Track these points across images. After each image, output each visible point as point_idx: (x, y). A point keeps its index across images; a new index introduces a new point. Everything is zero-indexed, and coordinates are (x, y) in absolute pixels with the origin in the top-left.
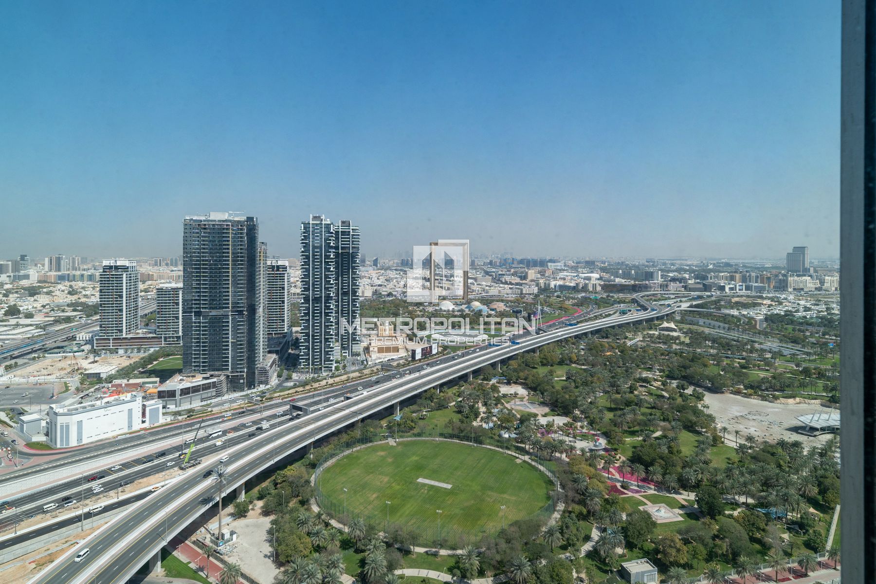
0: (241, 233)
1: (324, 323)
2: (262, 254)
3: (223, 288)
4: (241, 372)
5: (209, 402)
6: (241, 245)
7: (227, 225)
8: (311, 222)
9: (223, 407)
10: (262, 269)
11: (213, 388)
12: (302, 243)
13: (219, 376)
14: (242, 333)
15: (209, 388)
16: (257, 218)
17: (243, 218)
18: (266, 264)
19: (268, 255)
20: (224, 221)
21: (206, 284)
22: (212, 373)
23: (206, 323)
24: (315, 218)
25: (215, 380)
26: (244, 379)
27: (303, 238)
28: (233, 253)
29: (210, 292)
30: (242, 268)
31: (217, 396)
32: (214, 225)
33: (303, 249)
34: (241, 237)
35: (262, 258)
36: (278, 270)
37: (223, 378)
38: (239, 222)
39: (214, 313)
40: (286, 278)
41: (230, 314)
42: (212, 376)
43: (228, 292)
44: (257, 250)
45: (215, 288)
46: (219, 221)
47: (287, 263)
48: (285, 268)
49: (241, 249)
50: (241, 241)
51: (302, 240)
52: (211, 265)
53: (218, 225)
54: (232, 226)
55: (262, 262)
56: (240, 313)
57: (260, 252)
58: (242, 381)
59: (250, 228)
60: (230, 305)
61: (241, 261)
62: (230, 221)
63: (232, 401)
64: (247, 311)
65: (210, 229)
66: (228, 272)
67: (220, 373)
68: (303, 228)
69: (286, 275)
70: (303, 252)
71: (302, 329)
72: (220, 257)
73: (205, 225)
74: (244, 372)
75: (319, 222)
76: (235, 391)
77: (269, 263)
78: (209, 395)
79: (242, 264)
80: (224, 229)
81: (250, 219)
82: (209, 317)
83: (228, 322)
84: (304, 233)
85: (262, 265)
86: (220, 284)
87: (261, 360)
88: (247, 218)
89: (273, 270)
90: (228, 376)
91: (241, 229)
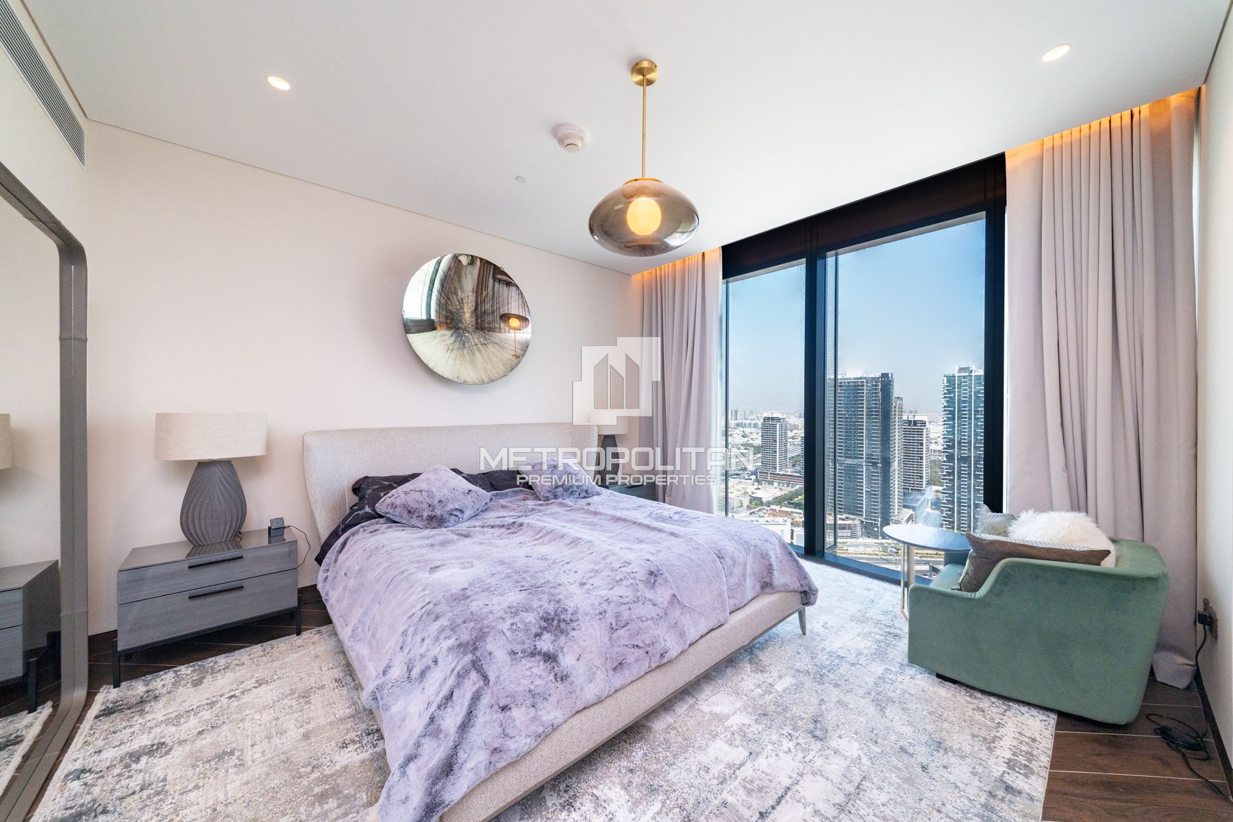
0: (876, 389)
1: (974, 486)
2: (897, 409)
3: (858, 440)
4: (875, 520)
5: (845, 540)
6: (875, 400)
7: (862, 382)
8: (957, 375)
9: (858, 549)
10: (897, 423)
11: (849, 529)
12: (945, 397)
13: (854, 519)
14: (876, 484)
15: (844, 528)
16: (892, 374)
17: (878, 375)
18: (902, 418)
19: (904, 409)
20: (858, 379)
21: (841, 435)
22: (848, 516)
23: (841, 469)
24: (961, 370)
25: (850, 522)
26: (878, 528)
27: (946, 392)
28: (867, 408)
29: (846, 443)
30: (876, 422)
31: (851, 537)
32: (849, 382)
33: (945, 404)
34: (876, 393)
35: (897, 413)
36: (915, 425)
37: (857, 522)
38: (875, 378)
39: (849, 461)
40: (925, 433)
41: (864, 464)
42: (847, 518)
43: (862, 444)
44: (892, 404)
45: (850, 439)
46: (855, 379)
47: (925, 419)
48: (923, 423)
49: (875, 404)
50: (876, 397)
51: (945, 394)
52: (846, 418)
53: (853, 382)
54: (867, 382)
55: (897, 417)
56: (875, 464)
57: (895, 407)
58: (876, 529)
59: (885, 383)
60: (864, 456)
61: (876, 415)
62: (865, 378)
63: (866, 545)
64: (881, 463)
65: (846, 386)
66: (863, 425)
67: (854, 517)
68: (945, 381)
69: (925, 430)
70: (945, 407)
71: (944, 489)
72: (854, 411)
73: (841, 383)
74: (878, 521)
75: (967, 374)
76: (869, 537)
77: (905, 418)
78: (845, 535)
79: (876, 419)
80: (858, 386)
81: (885, 375)
82: (844, 465)
83: (862, 472)
84: (947, 386)
85: (897, 419)
86: (855, 436)
87: (896, 513)
88: (882, 374)
89: (910, 425)
90: (862, 522)
91: (876, 386)
